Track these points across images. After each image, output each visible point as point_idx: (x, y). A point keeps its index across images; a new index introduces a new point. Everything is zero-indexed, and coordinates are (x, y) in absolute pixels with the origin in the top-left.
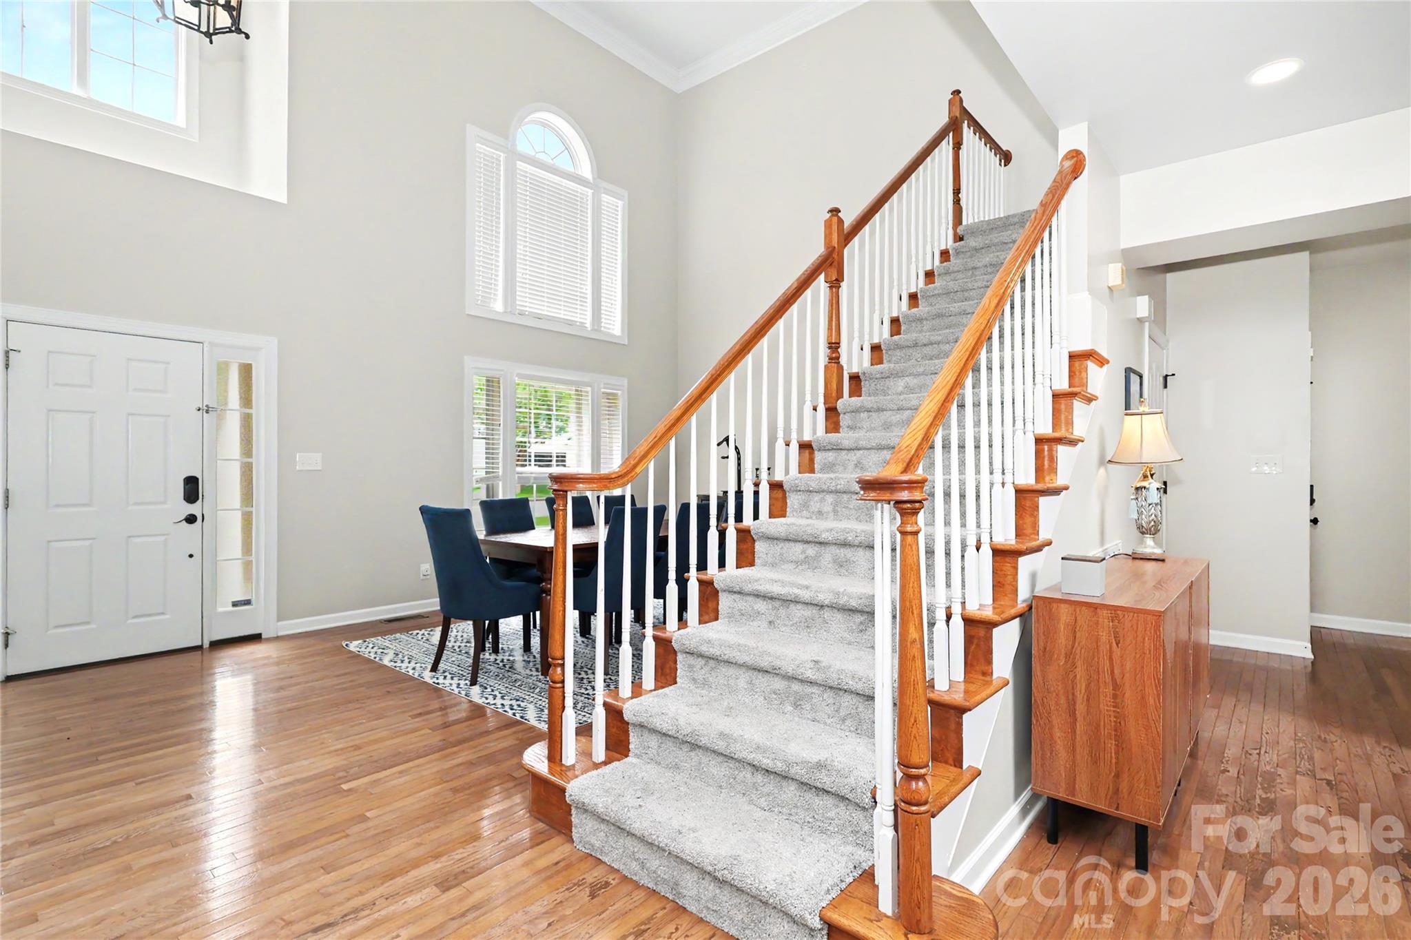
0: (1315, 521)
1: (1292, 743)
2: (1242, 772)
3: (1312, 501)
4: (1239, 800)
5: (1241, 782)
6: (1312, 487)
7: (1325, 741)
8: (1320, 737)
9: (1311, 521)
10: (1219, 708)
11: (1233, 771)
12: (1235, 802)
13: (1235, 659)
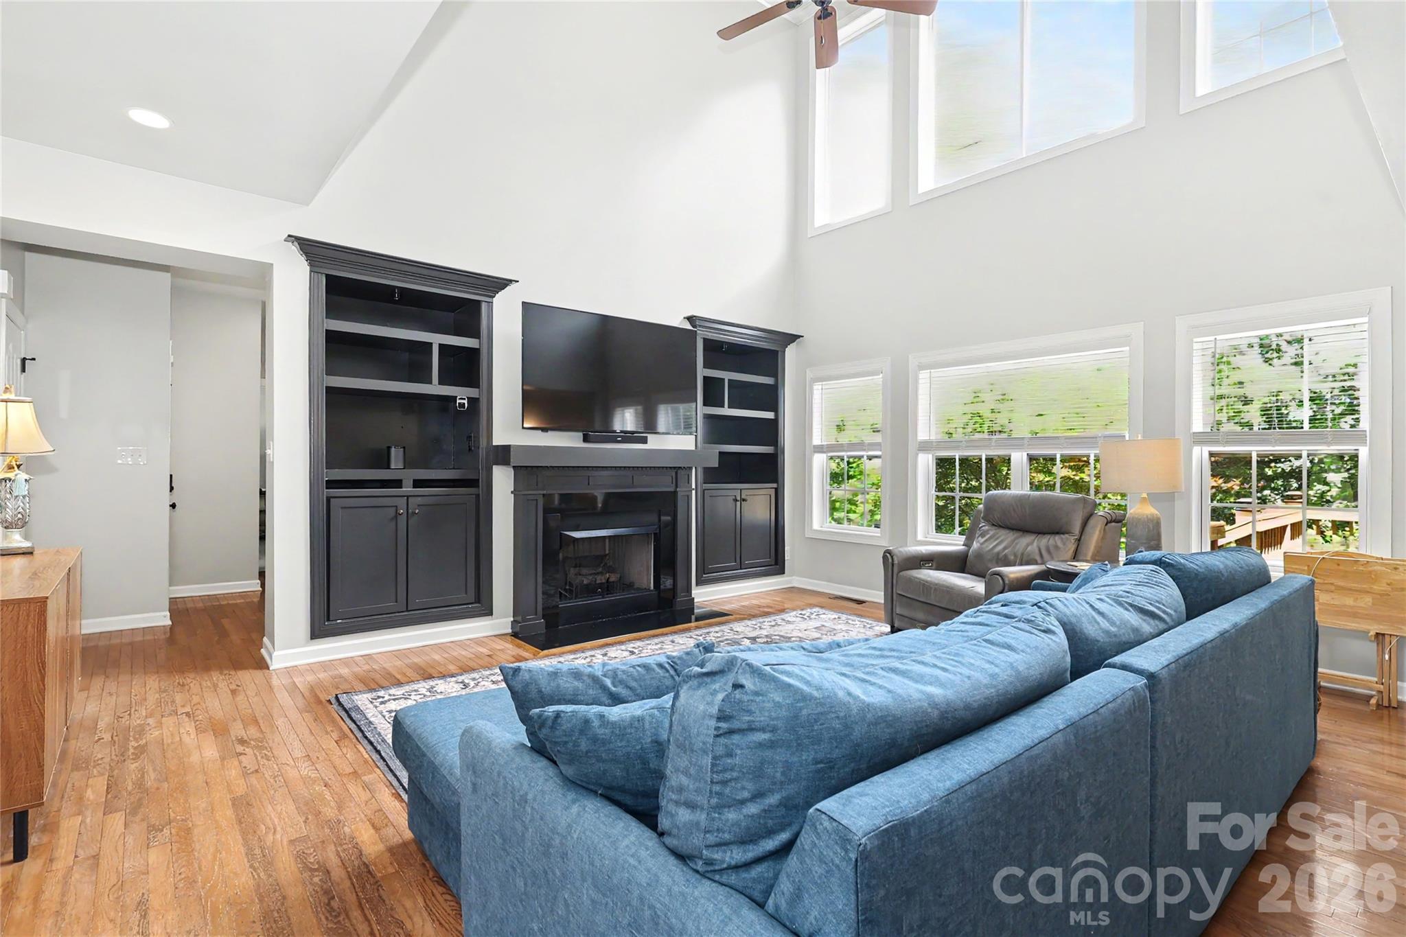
0: (173, 506)
1: (157, 696)
2: (115, 734)
3: (172, 489)
4: (114, 757)
5: (115, 742)
6: (171, 476)
7: (183, 685)
8: (179, 683)
9: (171, 506)
10: (88, 690)
11: (107, 737)
12: (112, 760)
13: (101, 644)
